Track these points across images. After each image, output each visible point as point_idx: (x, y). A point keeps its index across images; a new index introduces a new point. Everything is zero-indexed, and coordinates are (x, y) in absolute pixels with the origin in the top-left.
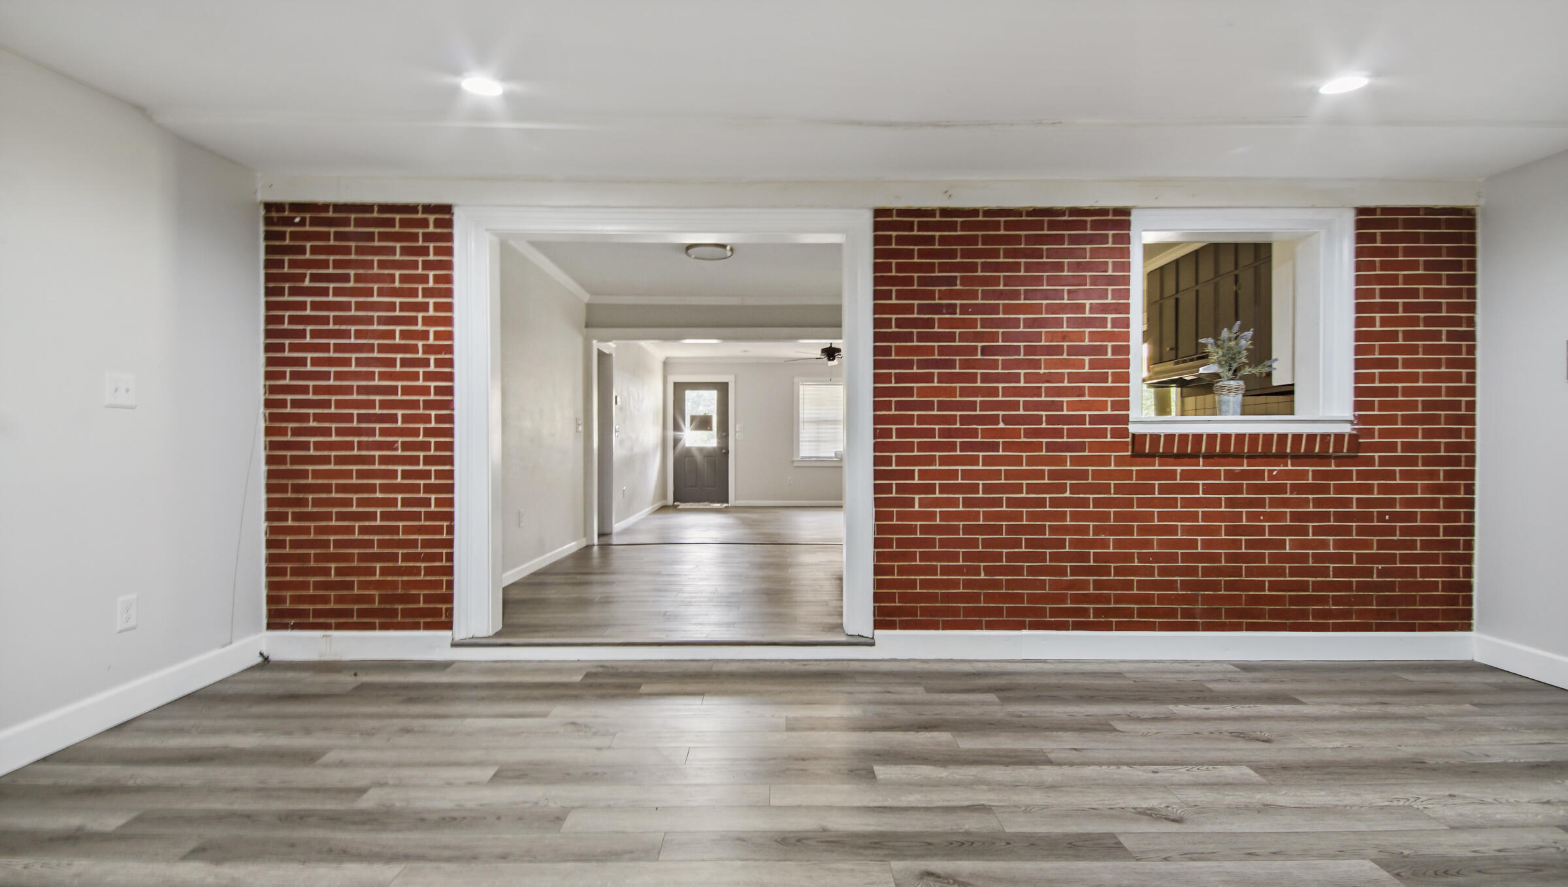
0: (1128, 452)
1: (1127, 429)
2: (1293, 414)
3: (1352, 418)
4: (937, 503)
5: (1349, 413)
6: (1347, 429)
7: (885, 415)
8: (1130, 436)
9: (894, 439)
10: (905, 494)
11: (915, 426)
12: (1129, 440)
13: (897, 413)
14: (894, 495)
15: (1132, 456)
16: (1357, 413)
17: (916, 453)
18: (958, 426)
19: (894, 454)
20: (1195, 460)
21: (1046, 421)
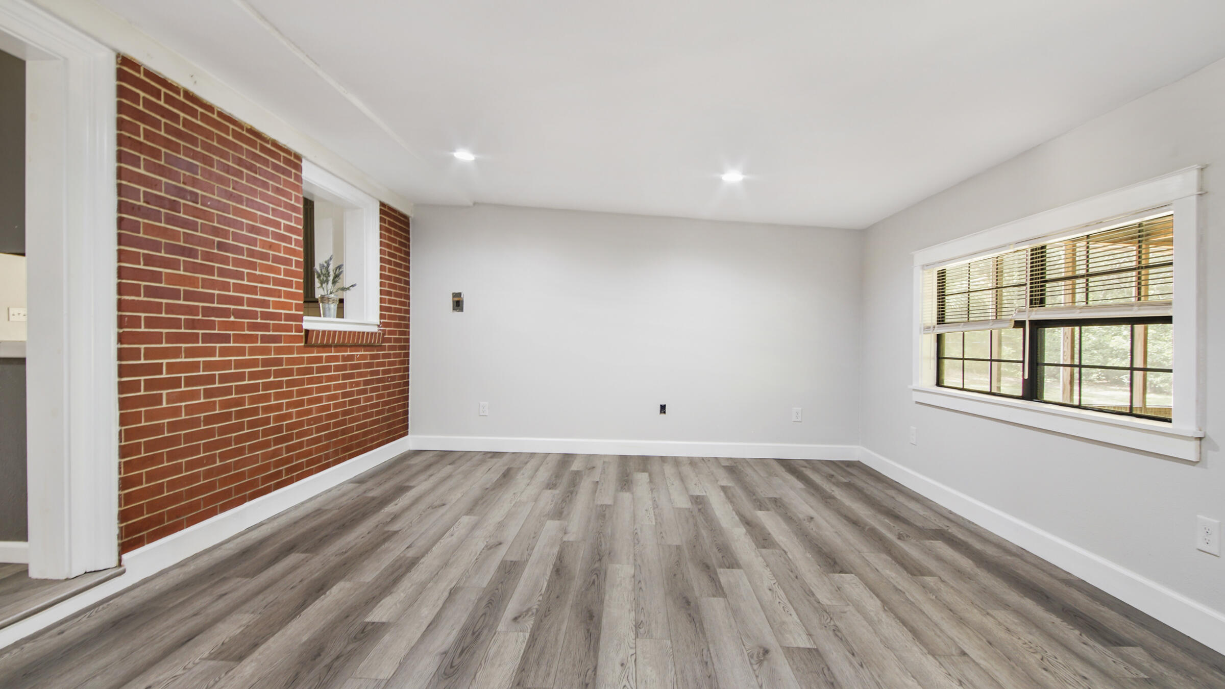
0: (302, 343)
1: (302, 326)
2: (343, 317)
3: (379, 324)
4: (183, 397)
5: (377, 320)
6: (375, 329)
7: (133, 300)
8: (304, 331)
9: (143, 329)
10: (154, 390)
11: (163, 315)
12: (303, 334)
13: (146, 299)
14: (142, 393)
15: (304, 346)
16: (382, 321)
17: (164, 345)
18: (200, 317)
19: (143, 346)
20: (330, 349)
21: (261, 317)
